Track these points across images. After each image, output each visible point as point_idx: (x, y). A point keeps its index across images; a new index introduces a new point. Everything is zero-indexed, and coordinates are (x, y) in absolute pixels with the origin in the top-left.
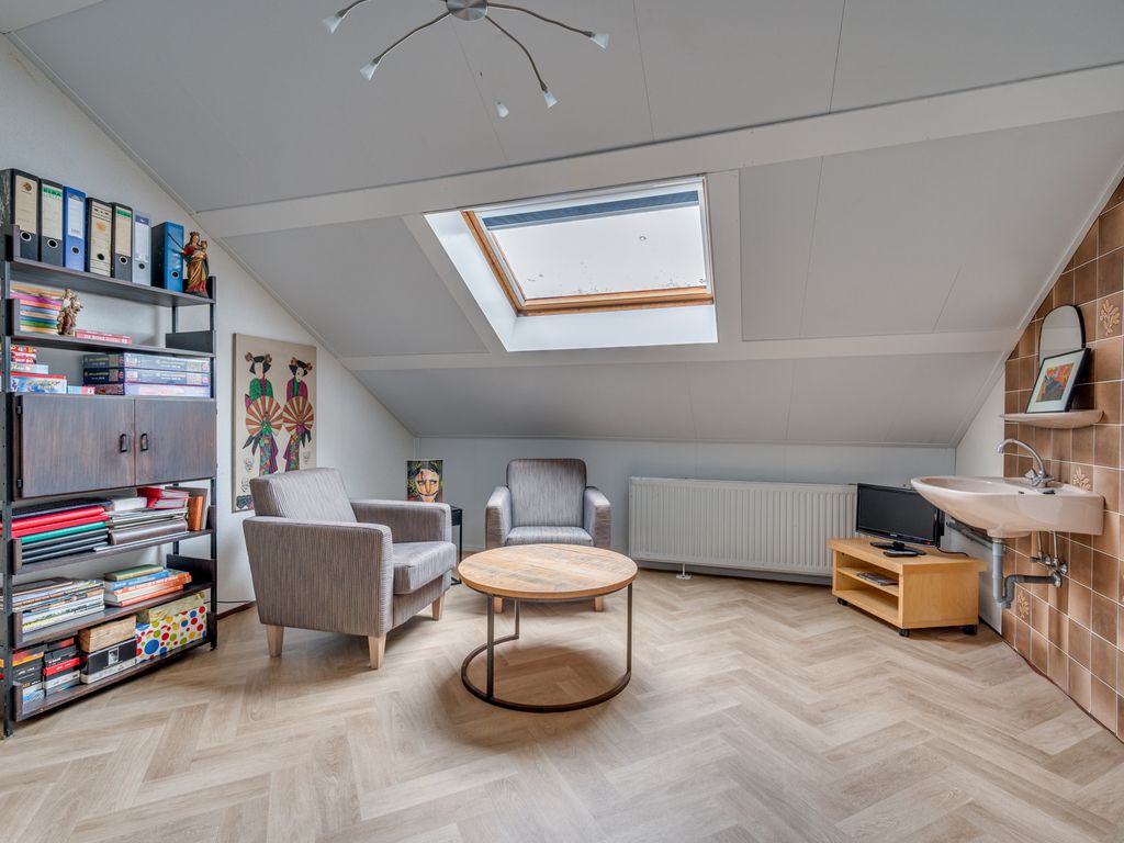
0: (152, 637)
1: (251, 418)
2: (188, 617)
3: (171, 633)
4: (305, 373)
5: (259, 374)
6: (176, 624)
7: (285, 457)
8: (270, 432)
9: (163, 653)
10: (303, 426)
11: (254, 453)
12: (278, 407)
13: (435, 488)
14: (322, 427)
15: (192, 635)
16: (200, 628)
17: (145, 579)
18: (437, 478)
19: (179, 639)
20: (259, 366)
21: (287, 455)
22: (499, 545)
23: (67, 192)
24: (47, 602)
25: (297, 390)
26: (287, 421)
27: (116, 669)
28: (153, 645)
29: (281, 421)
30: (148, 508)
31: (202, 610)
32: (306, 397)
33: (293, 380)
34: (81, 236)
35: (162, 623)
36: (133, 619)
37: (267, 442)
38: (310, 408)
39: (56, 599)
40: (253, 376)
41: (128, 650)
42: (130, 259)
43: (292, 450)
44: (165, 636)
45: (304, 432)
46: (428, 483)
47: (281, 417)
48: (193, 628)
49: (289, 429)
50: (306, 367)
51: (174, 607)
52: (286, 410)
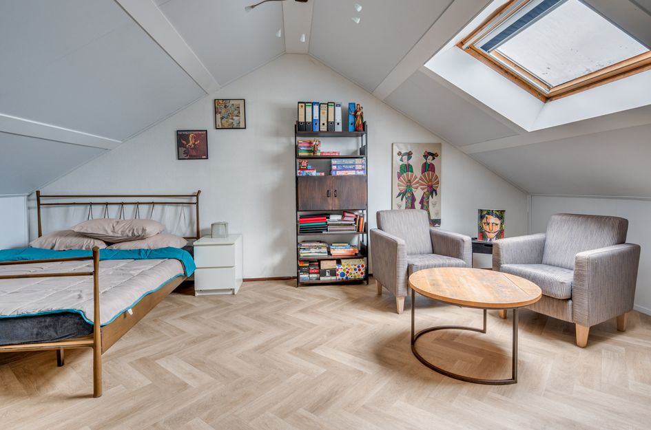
0: (342, 271)
1: (400, 183)
2: (356, 267)
3: (350, 271)
4: (434, 159)
5: (405, 162)
6: (352, 268)
7: (420, 203)
8: (411, 190)
9: (347, 278)
10: (432, 187)
11: (402, 200)
12: (416, 178)
13: (497, 228)
14: (444, 188)
15: (358, 275)
16: (362, 273)
17: (341, 247)
18: (498, 222)
19: (353, 275)
20: (405, 158)
21: (422, 202)
22: (499, 270)
23: (313, 104)
24: (309, 248)
25: (428, 168)
26: (422, 185)
27: (329, 278)
28: (343, 275)
29: (417, 185)
30: (342, 220)
31: (363, 266)
32: (434, 171)
33: (425, 163)
34: (318, 118)
35: (347, 267)
36: (335, 261)
37: (409, 195)
38: (437, 177)
39: (312, 247)
40: (401, 163)
41: (333, 272)
42: (334, 122)
43: (425, 200)
44: (348, 272)
45: (432, 190)
46: (491, 225)
47: (417, 183)
48: (359, 273)
49: (423, 189)
50: (434, 155)
51: (351, 262)
52: (421, 179)
